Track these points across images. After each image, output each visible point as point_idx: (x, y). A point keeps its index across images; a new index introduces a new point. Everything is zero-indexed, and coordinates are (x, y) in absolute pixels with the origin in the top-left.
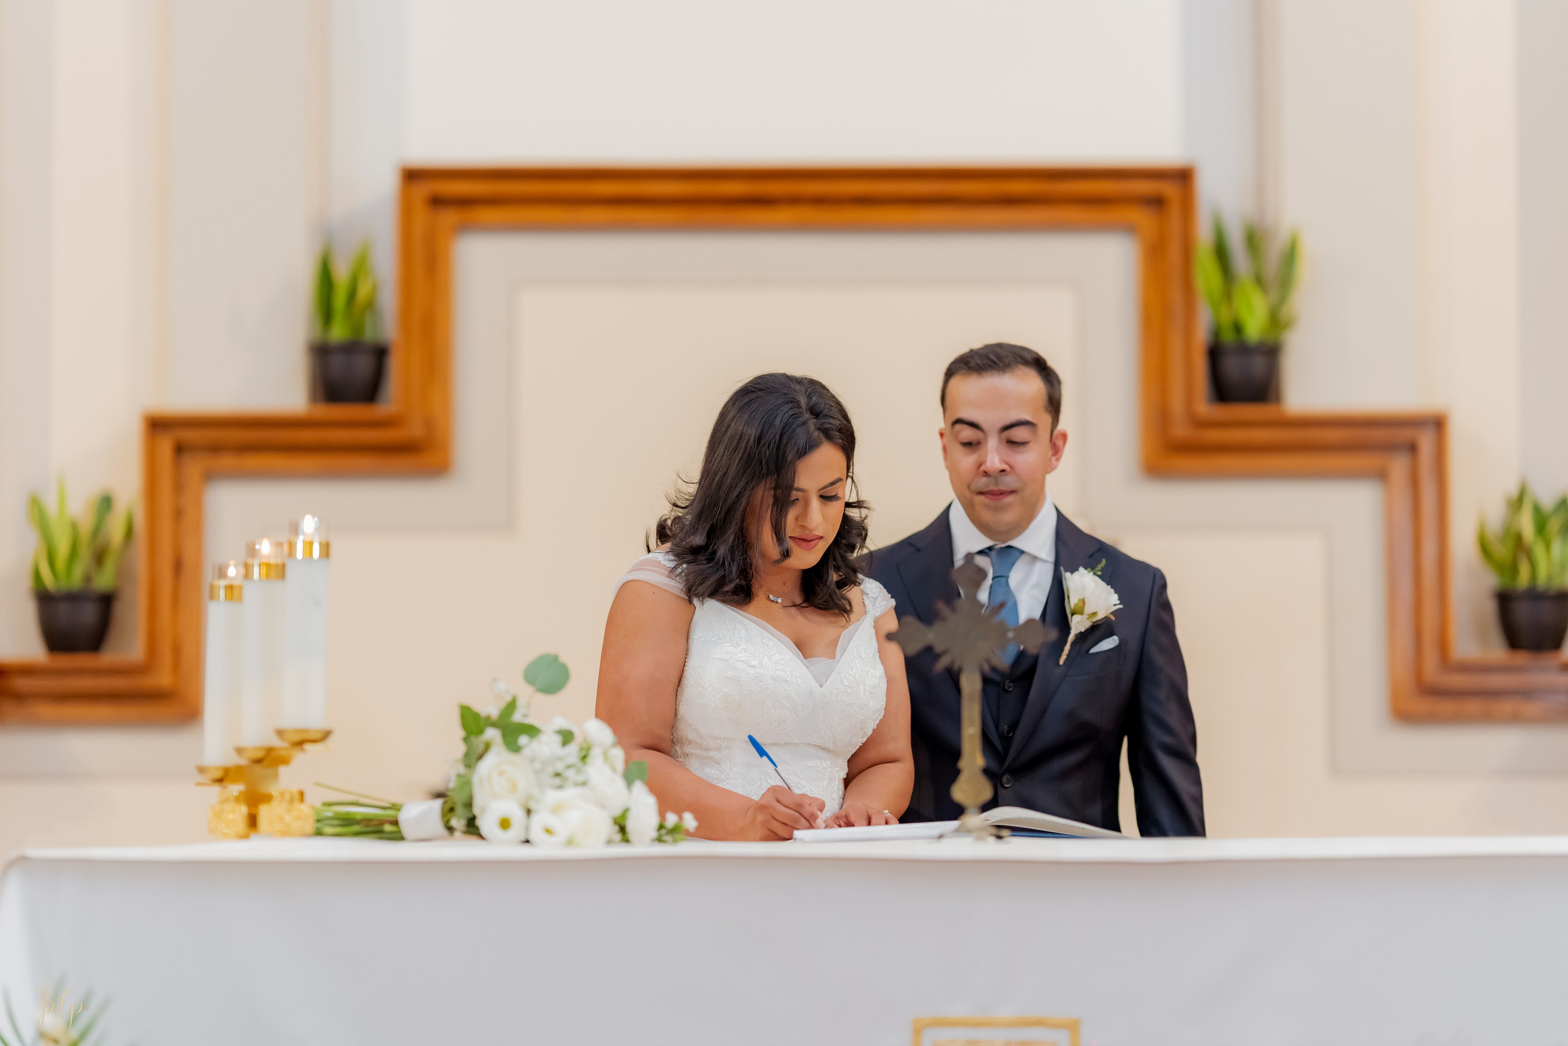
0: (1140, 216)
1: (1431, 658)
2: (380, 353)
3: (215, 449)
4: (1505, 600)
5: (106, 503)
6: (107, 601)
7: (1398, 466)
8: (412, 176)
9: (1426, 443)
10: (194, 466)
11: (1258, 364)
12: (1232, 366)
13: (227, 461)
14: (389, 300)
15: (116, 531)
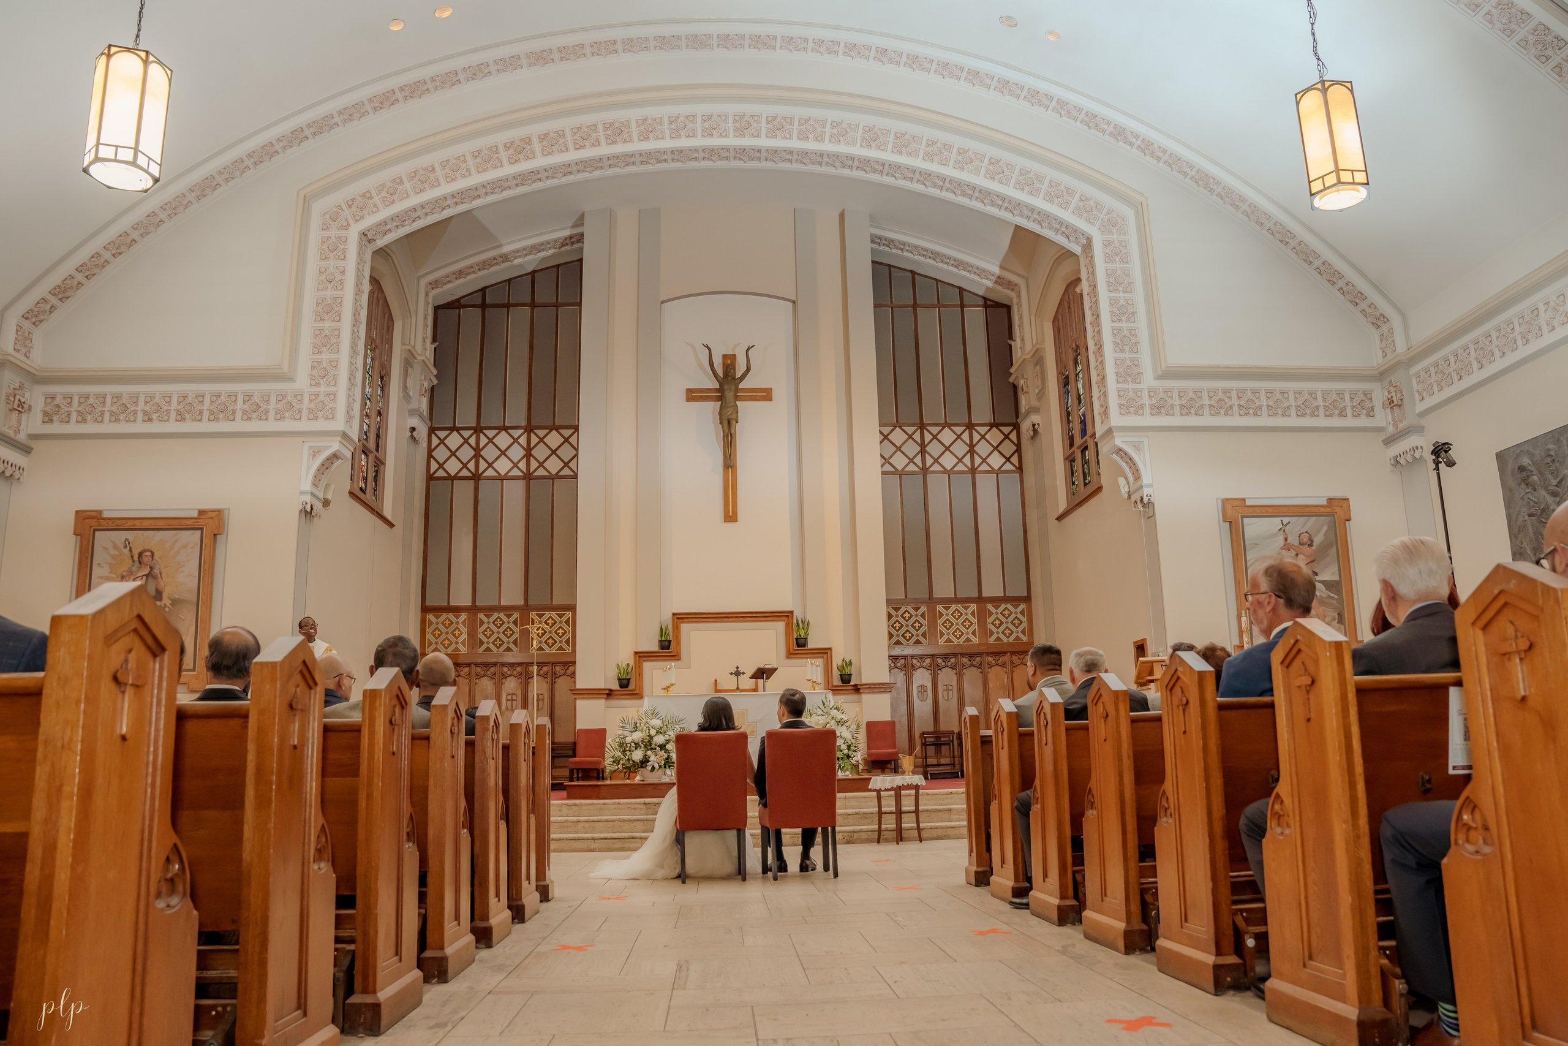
0: (785, 618)
1: (830, 685)
2: (670, 641)
3: (645, 656)
4: (841, 675)
5: (628, 664)
6: (629, 679)
7: (825, 656)
8: (674, 614)
9: (829, 652)
10: (641, 659)
11: (803, 640)
12: (799, 641)
13: (646, 659)
14: (671, 634)
15: (630, 669)
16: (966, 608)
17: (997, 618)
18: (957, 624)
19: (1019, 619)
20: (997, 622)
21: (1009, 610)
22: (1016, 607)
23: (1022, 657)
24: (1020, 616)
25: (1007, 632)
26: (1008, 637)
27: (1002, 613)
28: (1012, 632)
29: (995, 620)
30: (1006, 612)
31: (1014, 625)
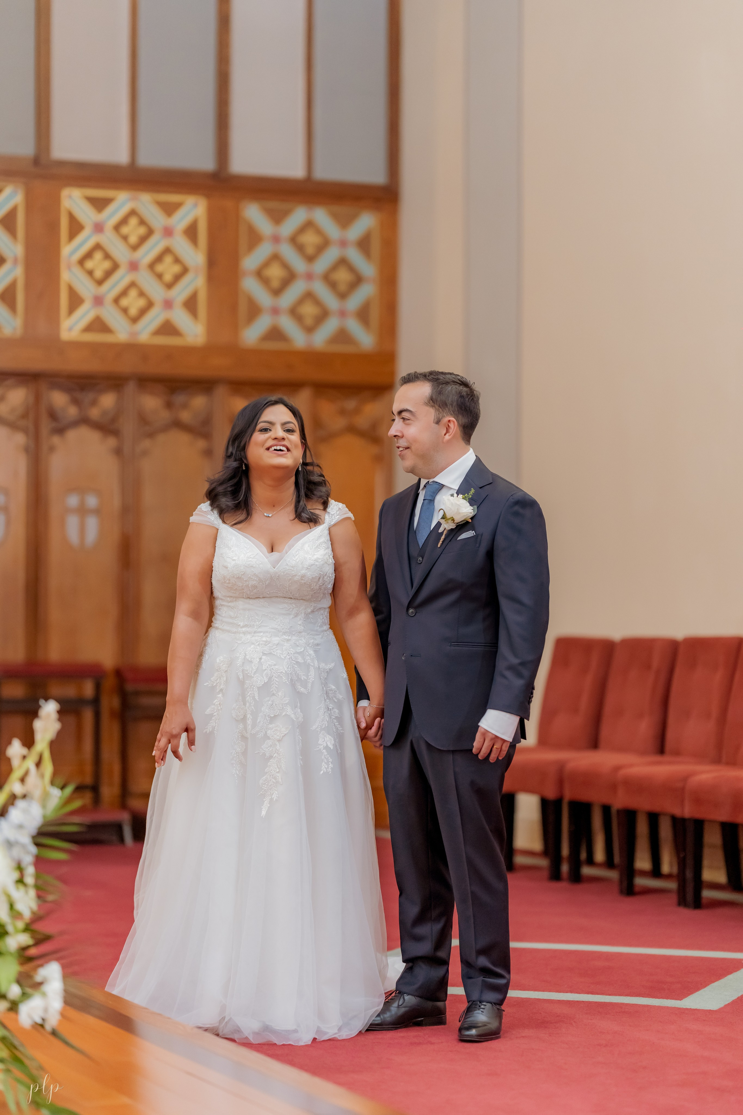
16: (169, 209)
17: (276, 257)
18: (134, 266)
19: (351, 269)
20: (275, 272)
21: (319, 232)
22: (344, 222)
23: (351, 404)
24: (355, 256)
25: (309, 310)
26: (310, 330)
27: (294, 240)
28: (323, 315)
29: (266, 264)
30: (310, 239)
31: (333, 285)
